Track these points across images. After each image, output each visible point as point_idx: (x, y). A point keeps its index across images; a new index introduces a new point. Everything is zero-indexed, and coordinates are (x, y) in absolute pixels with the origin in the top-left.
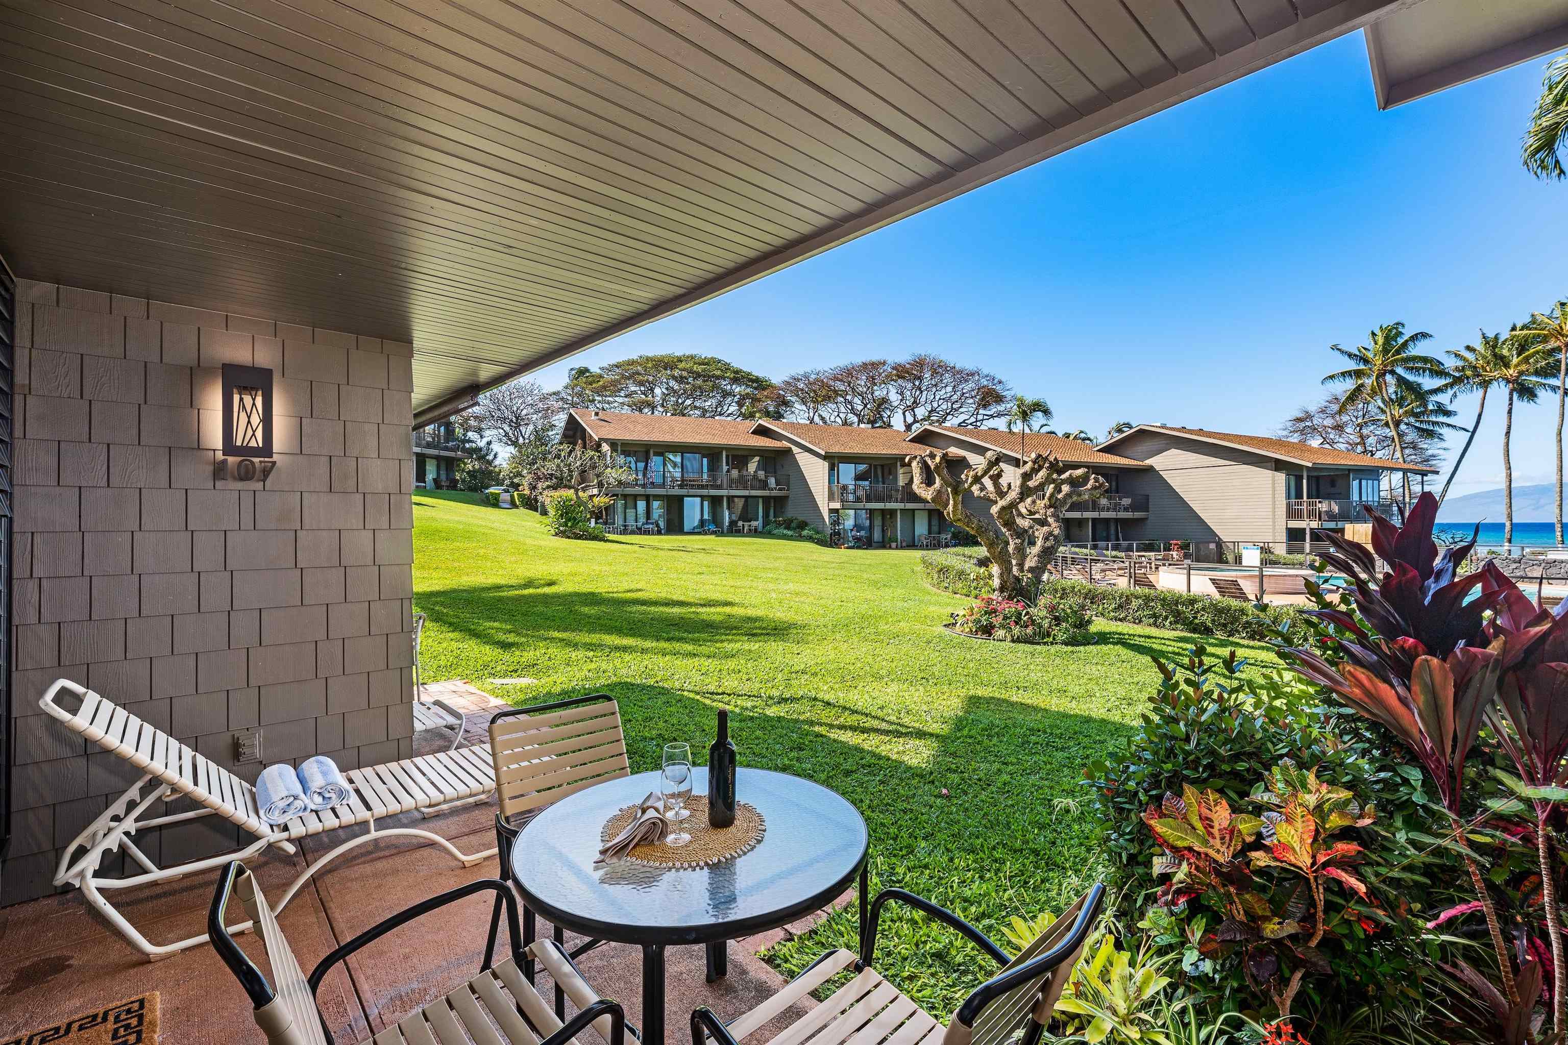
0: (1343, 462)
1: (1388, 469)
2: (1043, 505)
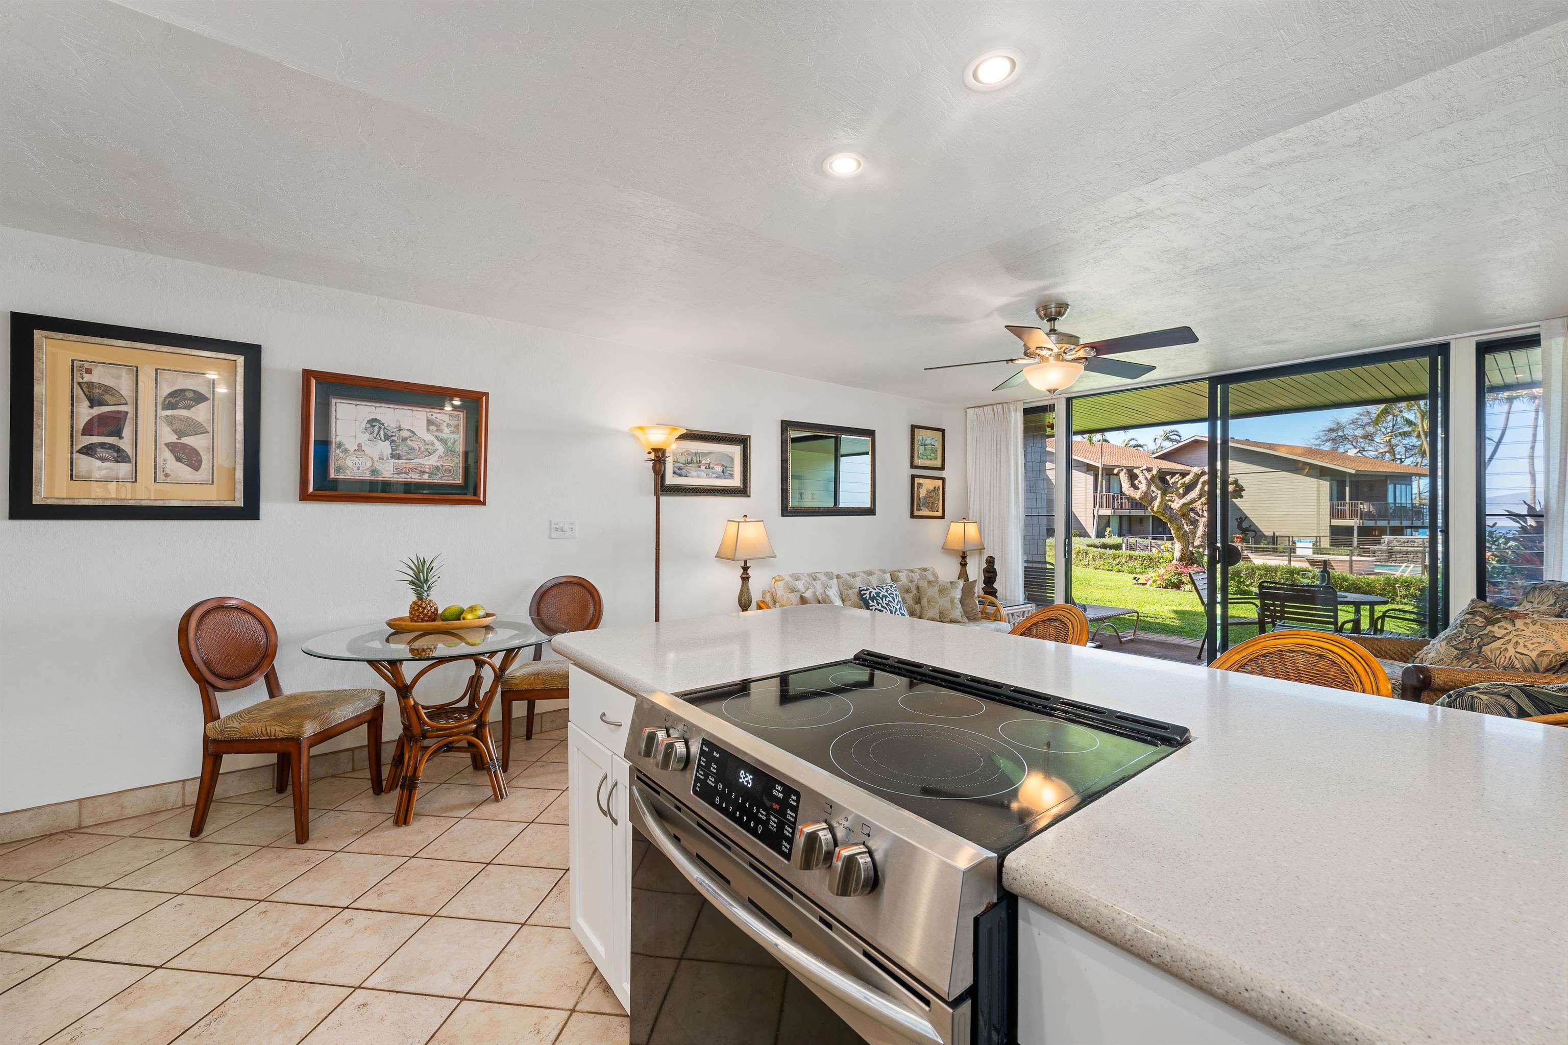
0: (1381, 469)
1: (1416, 475)
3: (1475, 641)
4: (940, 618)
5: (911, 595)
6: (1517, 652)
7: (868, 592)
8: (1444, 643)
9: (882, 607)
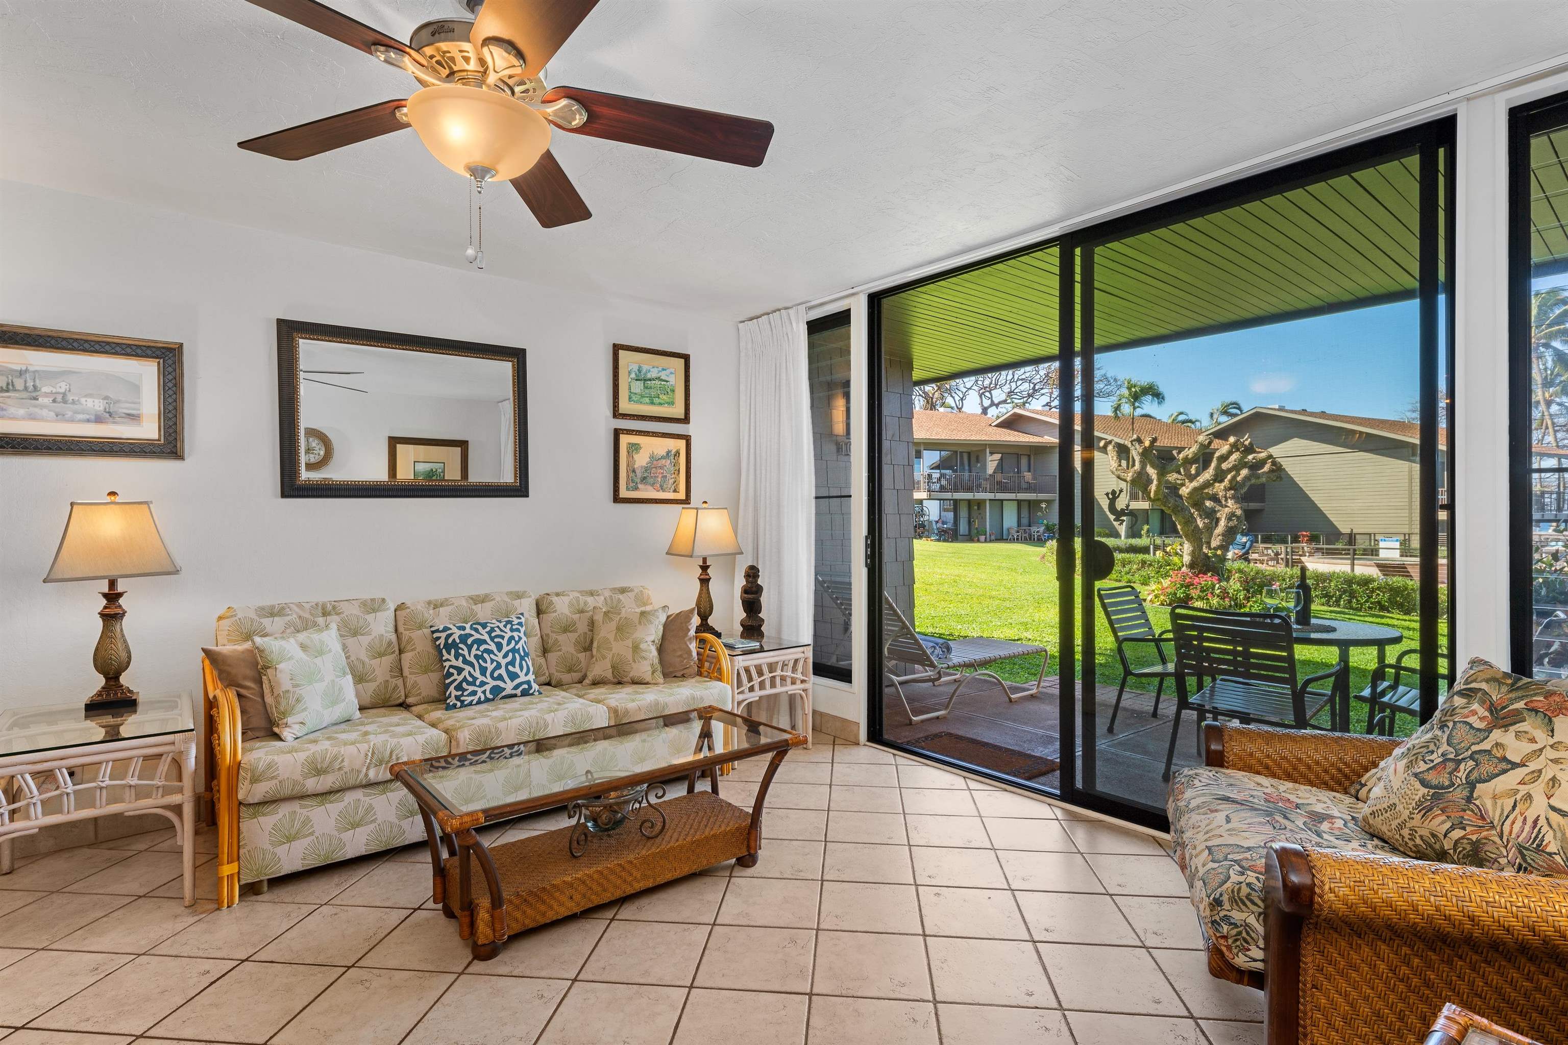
2: (1222, 488)
3: (1462, 766)
4: (614, 677)
5: (573, 636)
6: (1553, 809)
7: (444, 635)
8: (1402, 764)
9: (465, 661)
